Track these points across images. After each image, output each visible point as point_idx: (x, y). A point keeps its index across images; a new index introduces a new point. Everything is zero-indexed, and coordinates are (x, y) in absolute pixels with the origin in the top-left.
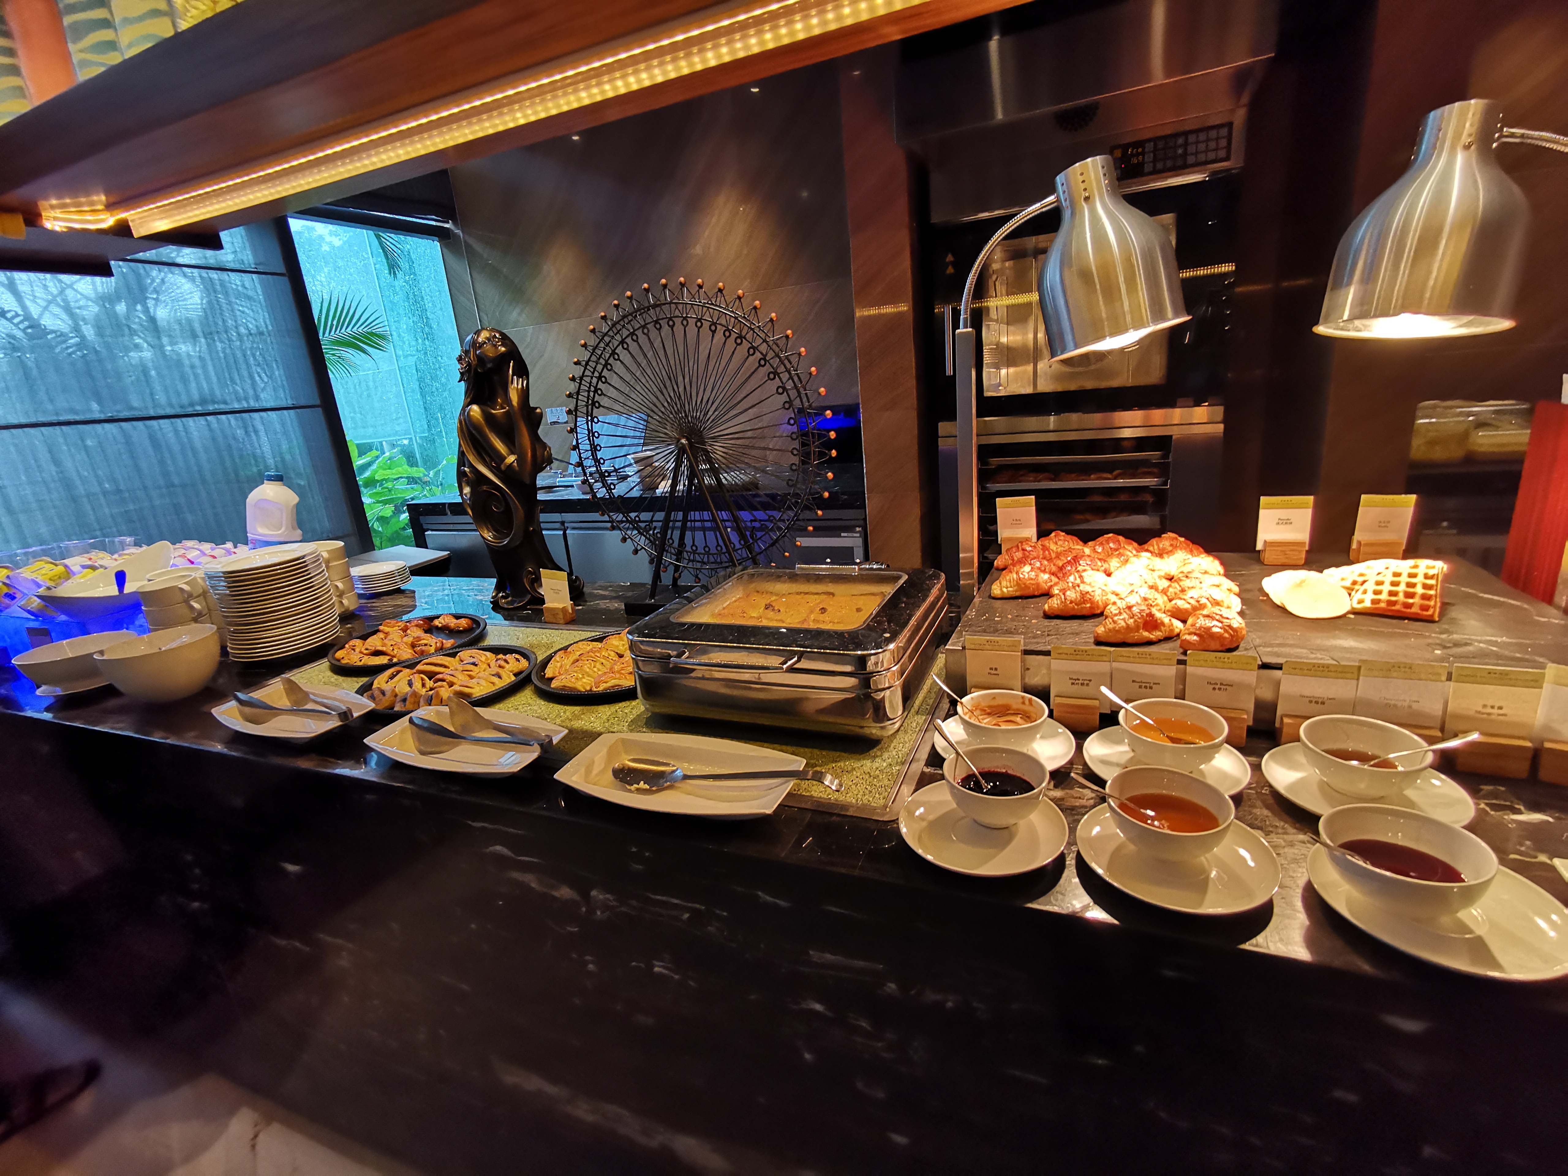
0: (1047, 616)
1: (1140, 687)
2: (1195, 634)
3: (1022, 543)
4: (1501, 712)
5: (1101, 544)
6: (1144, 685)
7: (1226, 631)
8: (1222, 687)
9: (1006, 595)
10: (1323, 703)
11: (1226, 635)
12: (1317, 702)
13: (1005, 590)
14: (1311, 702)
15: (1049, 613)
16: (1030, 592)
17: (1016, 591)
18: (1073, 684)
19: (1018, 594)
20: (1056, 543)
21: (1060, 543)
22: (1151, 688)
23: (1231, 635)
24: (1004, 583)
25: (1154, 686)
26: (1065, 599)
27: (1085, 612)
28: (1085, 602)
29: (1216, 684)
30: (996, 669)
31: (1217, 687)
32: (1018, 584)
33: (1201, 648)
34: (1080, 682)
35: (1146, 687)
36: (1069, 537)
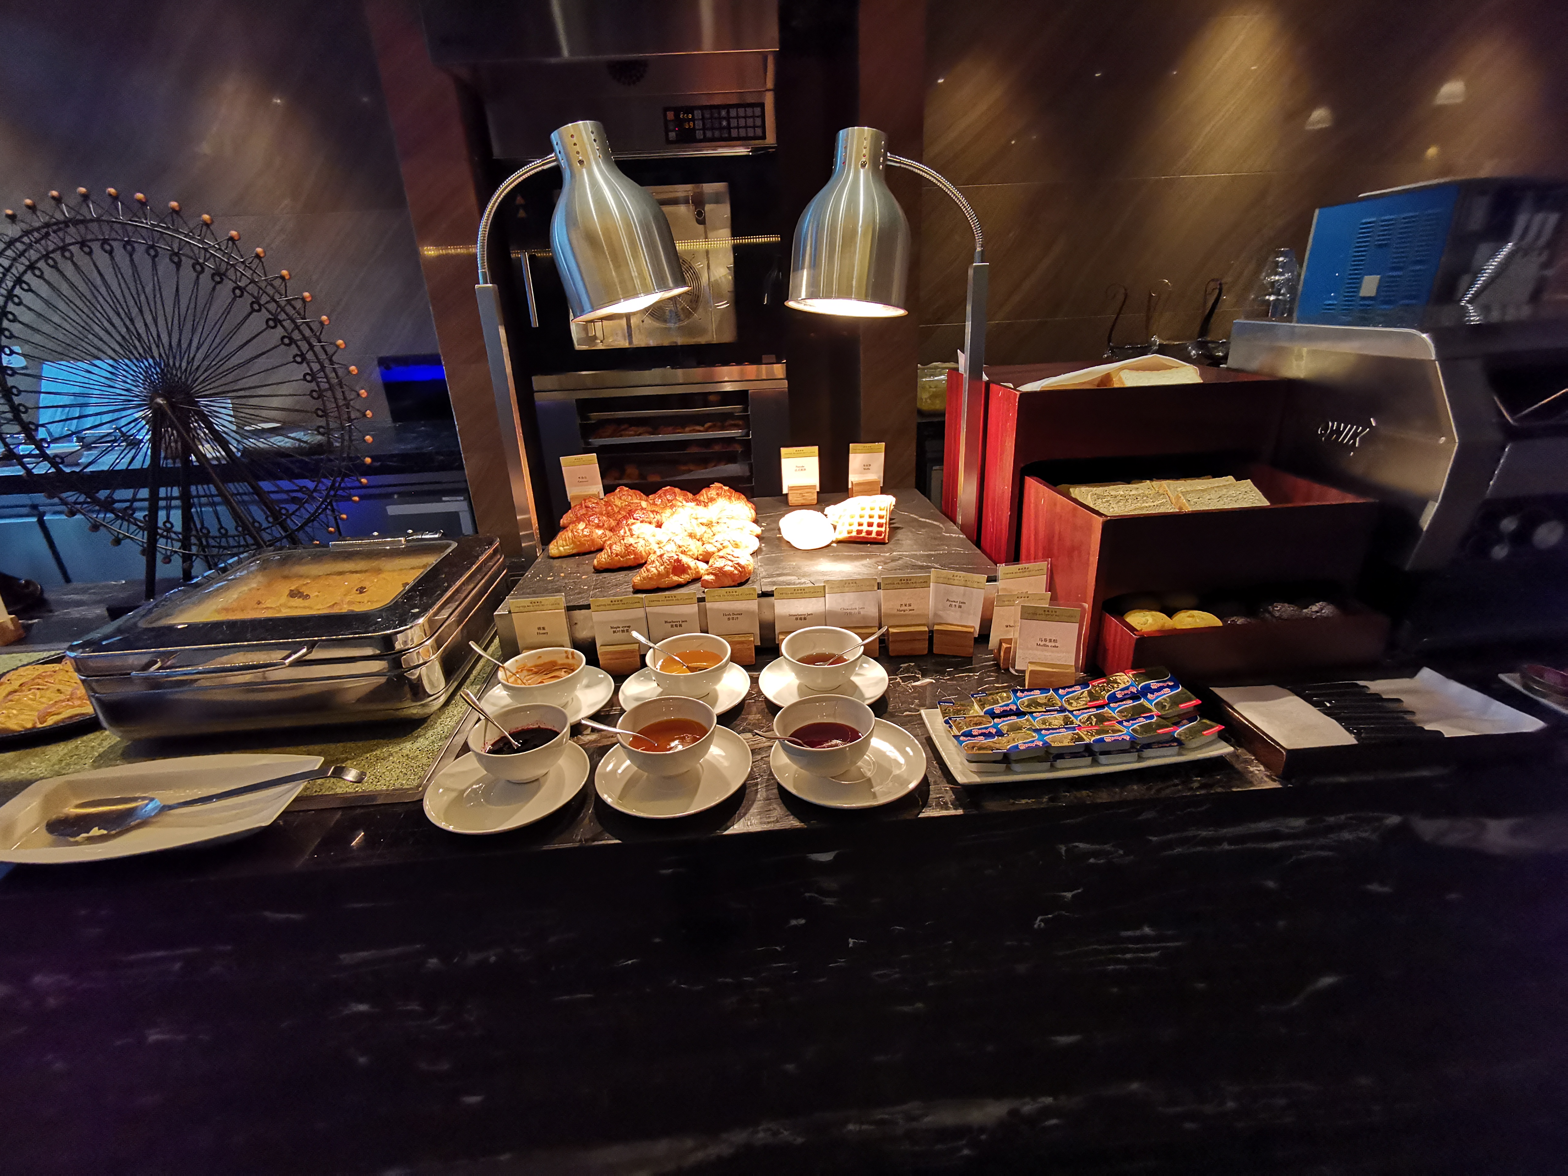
0: (598, 571)
1: (672, 626)
2: (712, 574)
3: (585, 500)
4: (910, 608)
5: (660, 497)
6: (674, 624)
7: (736, 568)
8: (735, 616)
9: (564, 554)
10: (805, 619)
11: (736, 572)
12: (801, 619)
13: (561, 548)
14: (797, 619)
15: (598, 568)
16: (586, 548)
17: (573, 549)
18: (614, 632)
19: (575, 551)
20: (620, 498)
21: (623, 498)
22: (680, 626)
23: (740, 571)
24: (560, 542)
25: (683, 624)
26: (612, 553)
27: (630, 563)
28: (629, 554)
29: (730, 615)
30: (544, 628)
31: (731, 617)
32: (573, 542)
33: (716, 585)
34: (621, 629)
35: (676, 626)
36: (631, 492)
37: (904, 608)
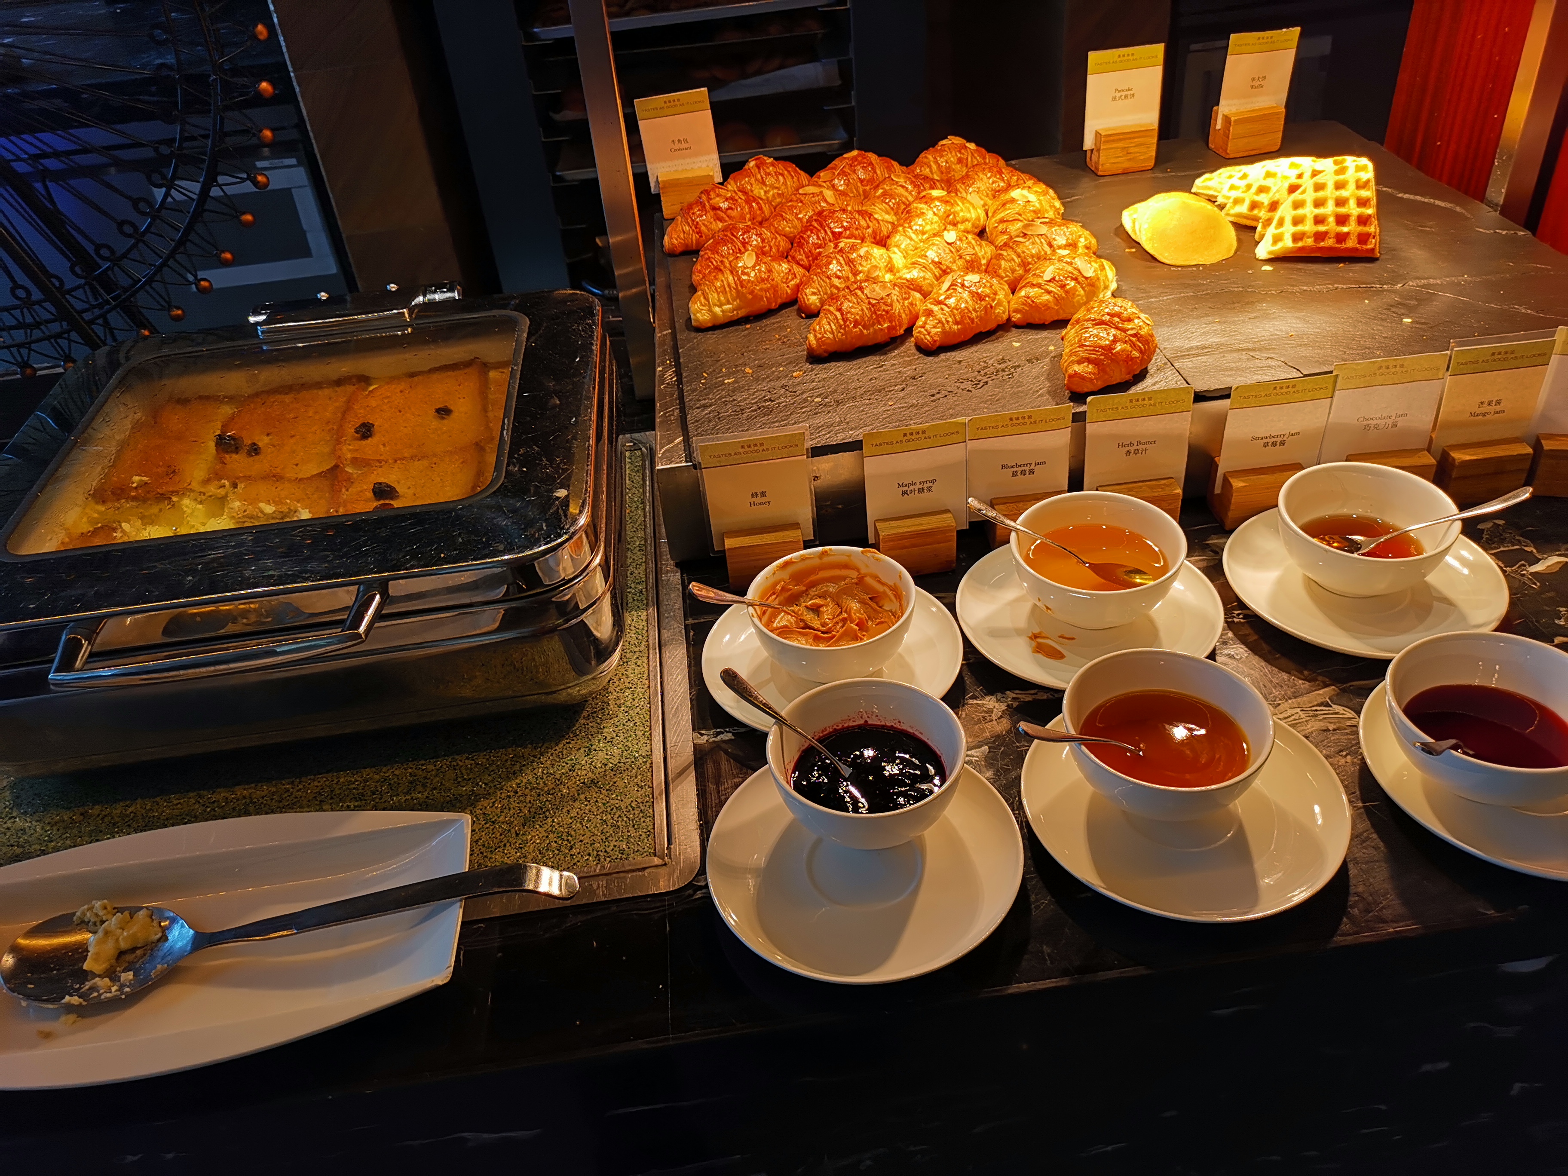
0: (816, 358)
1: (1014, 474)
2: (1089, 361)
3: (707, 192)
4: (1498, 408)
5: (843, 173)
6: (1020, 469)
7: (1133, 345)
8: (1141, 447)
9: (721, 321)
10: (1282, 443)
11: (1136, 354)
12: (1274, 444)
13: (717, 310)
14: (1266, 445)
15: (820, 351)
16: (764, 304)
17: (738, 308)
18: (904, 493)
19: (742, 313)
20: (764, 183)
21: (769, 181)
22: (1032, 472)
23: (1141, 351)
24: (713, 297)
25: (1037, 469)
26: (845, 320)
27: (880, 338)
29: (1131, 444)
30: (763, 494)
31: (1132, 449)
32: (739, 295)
33: (1100, 384)
34: (919, 486)
35: (1023, 473)
36: (780, 166)
37: (1485, 409)
